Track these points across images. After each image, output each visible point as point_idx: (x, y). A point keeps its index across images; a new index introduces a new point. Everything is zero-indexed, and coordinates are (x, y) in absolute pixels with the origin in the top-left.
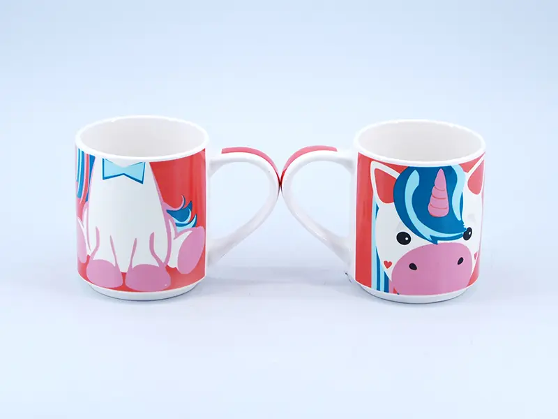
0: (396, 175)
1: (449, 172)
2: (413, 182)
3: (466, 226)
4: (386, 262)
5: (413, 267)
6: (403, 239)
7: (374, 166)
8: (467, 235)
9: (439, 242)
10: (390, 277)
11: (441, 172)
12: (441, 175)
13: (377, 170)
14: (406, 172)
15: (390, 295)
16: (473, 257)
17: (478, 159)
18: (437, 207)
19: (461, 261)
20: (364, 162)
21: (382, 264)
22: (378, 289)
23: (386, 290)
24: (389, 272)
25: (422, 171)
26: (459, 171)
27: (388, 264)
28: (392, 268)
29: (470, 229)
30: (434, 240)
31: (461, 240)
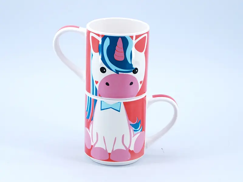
1: (124, 39)
2: (107, 42)
3: (134, 67)
4: (96, 81)
5: (107, 84)
6: (103, 70)
7: (91, 35)
9: (119, 73)
10: (98, 89)
11: (120, 39)
12: (120, 42)
13: (92, 37)
14: (104, 38)
16: (139, 83)
17: (142, 35)
18: (119, 56)
19: (131, 84)
20: (89, 32)
21: (94, 82)
23: (96, 95)
24: (97, 86)
25: (110, 37)
27: (97, 82)
28: (98, 84)
29: (136, 69)
30: (117, 72)
31: (132, 74)
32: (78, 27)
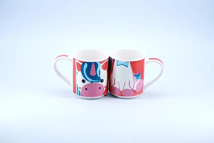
0: (81, 64)
1: (96, 64)
2: (86, 66)
3: (101, 79)
5: (86, 89)
6: (83, 81)
7: (76, 61)
8: (102, 81)
9: (93, 83)
10: (81, 92)
11: (93, 63)
12: (93, 65)
13: (77, 62)
14: (84, 63)
15: (81, 96)
16: (104, 88)
17: (105, 60)
18: (92, 73)
19: (100, 88)
20: (74, 60)
21: (78, 88)
22: (78, 95)
23: (80, 95)
24: (80, 90)
25: (88, 63)
26: (99, 64)
27: (80, 88)
28: (81, 89)
29: (103, 80)
30: (92, 82)
31: (100, 83)
32: (68, 56)
